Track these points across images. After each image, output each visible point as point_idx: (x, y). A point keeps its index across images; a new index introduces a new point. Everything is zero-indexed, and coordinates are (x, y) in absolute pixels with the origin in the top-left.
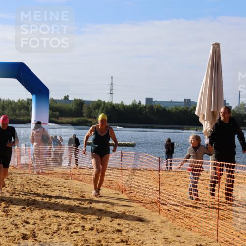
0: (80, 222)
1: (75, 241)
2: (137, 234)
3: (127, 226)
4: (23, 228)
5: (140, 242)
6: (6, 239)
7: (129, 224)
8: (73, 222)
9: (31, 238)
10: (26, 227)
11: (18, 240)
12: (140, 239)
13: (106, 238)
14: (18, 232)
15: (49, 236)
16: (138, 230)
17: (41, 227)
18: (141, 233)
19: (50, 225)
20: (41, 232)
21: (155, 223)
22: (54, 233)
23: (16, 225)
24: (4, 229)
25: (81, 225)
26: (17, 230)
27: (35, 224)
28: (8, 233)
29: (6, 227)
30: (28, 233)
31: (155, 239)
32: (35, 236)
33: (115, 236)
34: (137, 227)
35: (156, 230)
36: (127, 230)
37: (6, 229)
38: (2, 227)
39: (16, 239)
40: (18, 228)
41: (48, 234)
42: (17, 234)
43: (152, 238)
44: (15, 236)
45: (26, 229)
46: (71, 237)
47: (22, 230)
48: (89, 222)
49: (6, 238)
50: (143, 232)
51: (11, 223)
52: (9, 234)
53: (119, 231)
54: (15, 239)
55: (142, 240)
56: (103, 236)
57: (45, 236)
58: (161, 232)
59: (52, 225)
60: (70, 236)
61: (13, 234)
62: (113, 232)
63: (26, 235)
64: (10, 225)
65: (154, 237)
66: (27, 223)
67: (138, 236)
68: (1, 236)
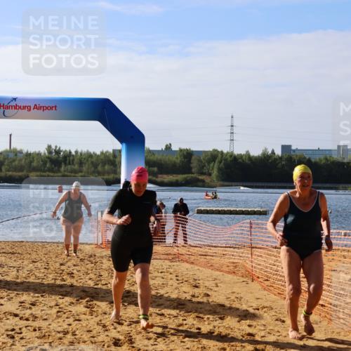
0: (195, 322)
1: (188, 348)
3: (263, 328)
4: (114, 331)
6: (92, 346)
7: (264, 325)
8: (185, 322)
9: (126, 344)
10: (119, 329)
11: (108, 347)
13: (232, 346)
14: (107, 336)
15: (152, 342)
16: (279, 334)
17: (139, 329)
18: (283, 339)
20: (140, 336)
22: (158, 337)
23: (104, 326)
24: (88, 331)
25: (196, 326)
26: (106, 333)
27: (130, 325)
28: (93, 337)
29: (91, 329)
30: (122, 338)
32: (131, 341)
34: (276, 329)
36: (263, 333)
37: (91, 331)
38: (85, 329)
39: (106, 346)
40: (107, 330)
41: (149, 339)
42: (107, 339)
44: (104, 342)
45: (119, 332)
46: (182, 344)
47: (114, 334)
48: (206, 323)
49: (91, 344)
50: (285, 337)
51: (98, 324)
52: (95, 339)
53: (251, 335)
54: (104, 345)
56: (228, 343)
57: (146, 342)
60: (182, 342)
61: (100, 339)
62: (243, 337)
63: (119, 340)
64: (96, 326)
66: (120, 324)
68: (85, 342)
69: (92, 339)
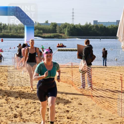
2: (77, 113)
3: (73, 108)
4: (15, 111)
5: (78, 118)
7: (74, 107)
9: (19, 117)
10: (17, 110)
11: (12, 118)
12: (79, 116)
13: (60, 116)
14: (12, 113)
15: (29, 115)
16: (78, 110)
17: (25, 110)
18: (80, 112)
19: (30, 108)
20: (25, 112)
21: (89, 105)
22: (32, 113)
23: (12, 109)
24: (5, 111)
27: (22, 108)
29: (6, 110)
30: (18, 114)
31: (87, 116)
32: (21, 116)
33: (65, 114)
35: (88, 110)
36: (72, 110)
37: (6, 111)
38: (4, 110)
39: (11, 118)
40: (12, 111)
42: (12, 115)
43: (85, 115)
44: (10, 116)
45: (17, 111)
47: (15, 112)
49: (5, 117)
50: (81, 111)
51: (9, 108)
52: (7, 114)
53: (68, 111)
54: (10, 117)
55: (79, 117)
56: (58, 115)
57: (27, 115)
58: (91, 111)
59: (31, 108)
62: (64, 112)
63: (16, 115)
64: (8, 109)
65: (87, 115)
66: (18, 107)
67: (78, 114)
68: (3, 116)
69: (6, 115)
